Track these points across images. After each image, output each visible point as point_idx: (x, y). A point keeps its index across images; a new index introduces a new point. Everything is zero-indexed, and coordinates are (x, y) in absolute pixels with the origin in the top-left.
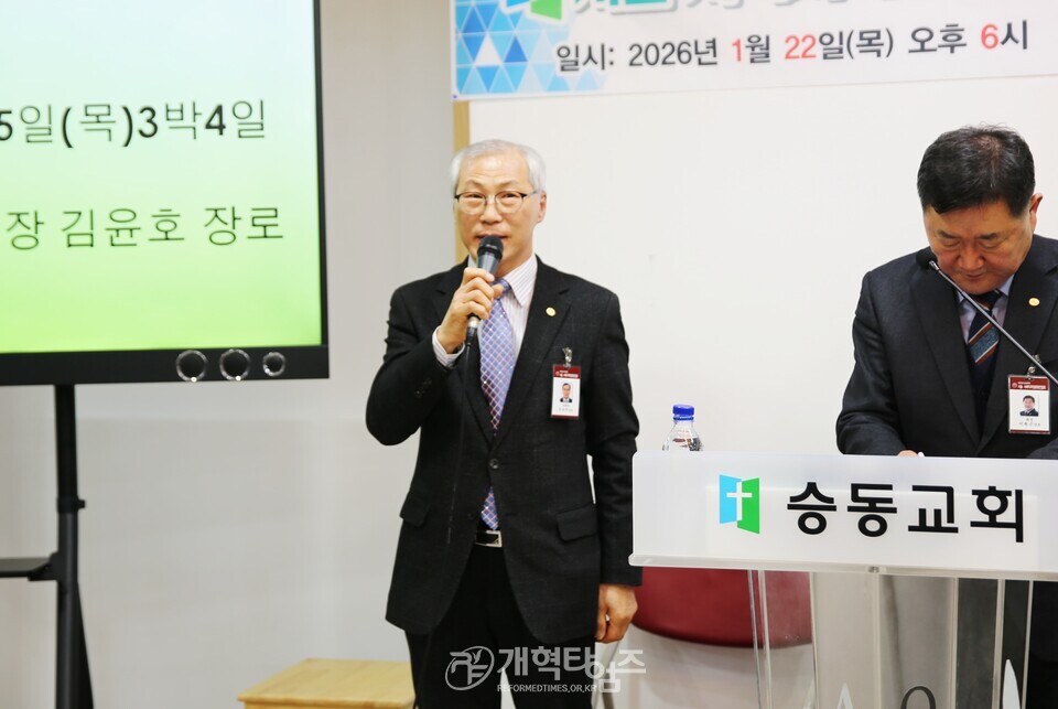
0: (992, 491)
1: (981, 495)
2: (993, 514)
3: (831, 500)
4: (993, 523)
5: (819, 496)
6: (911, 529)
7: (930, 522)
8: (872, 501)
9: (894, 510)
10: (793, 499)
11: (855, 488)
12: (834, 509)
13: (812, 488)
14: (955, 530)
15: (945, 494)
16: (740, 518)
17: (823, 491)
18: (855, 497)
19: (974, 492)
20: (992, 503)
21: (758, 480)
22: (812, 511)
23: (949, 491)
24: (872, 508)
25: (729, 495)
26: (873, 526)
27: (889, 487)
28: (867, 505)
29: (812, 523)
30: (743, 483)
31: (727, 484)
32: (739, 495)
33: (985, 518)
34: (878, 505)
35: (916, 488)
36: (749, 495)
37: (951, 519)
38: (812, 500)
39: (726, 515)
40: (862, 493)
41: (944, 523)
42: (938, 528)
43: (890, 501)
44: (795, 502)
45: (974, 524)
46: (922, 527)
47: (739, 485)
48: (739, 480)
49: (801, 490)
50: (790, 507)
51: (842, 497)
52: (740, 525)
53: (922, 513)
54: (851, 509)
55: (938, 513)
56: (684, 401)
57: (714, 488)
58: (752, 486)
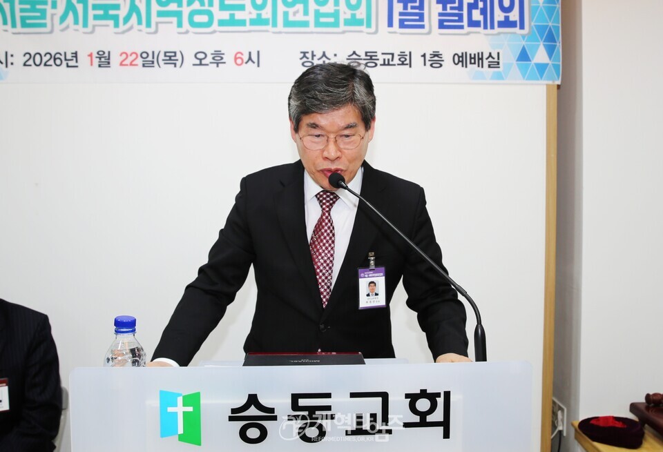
0: (423, 394)
1: (413, 398)
2: (424, 416)
3: (272, 410)
4: (423, 423)
5: (260, 407)
8: (312, 410)
9: (332, 417)
10: (233, 411)
11: (295, 398)
12: (275, 419)
13: (253, 400)
14: (389, 432)
15: (380, 399)
16: (181, 431)
17: (263, 401)
18: (295, 406)
19: (407, 396)
20: (423, 405)
21: (199, 394)
22: (253, 423)
23: (384, 396)
24: (312, 416)
25: (170, 409)
26: (312, 432)
27: (328, 396)
28: (306, 413)
29: (253, 433)
30: (184, 397)
31: (167, 399)
32: (180, 409)
33: (417, 419)
34: (318, 413)
35: (353, 395)
36: (190, 409)
37: (385, 422)
39: (167, 429)
40: (302, 402)
41: (380, 426)
43: (328, 408)
44: (236, 415)
45: (407, 425)
46: (359, 431)
47: (180, 400)
48: (179, 395)
49: (242, 401)
50: (231, 419)
51: (282, 405)
52: (182, 438)
55: (373, 417)
56: (126, 312)
57: (155, 402)
58: (192, 399)
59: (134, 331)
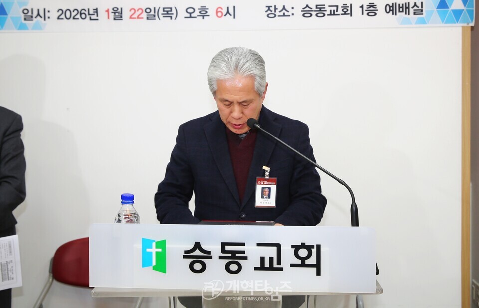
0: (303, 245)
1: (297, 248)
2: (304, 260)
3: (209, 252)
4: (303, 265)
5: (202, 250)
6: (256, 269)
7: (267, 265)
8: (233, 252)
9: (246, 258)
10: (186, 252)
11: (223, 245)
12: (210, 257)
13: (197, 245)
14: (281, 269)
15: (276, 248)
16: (154, 264)
17: (204, 246)
18: (223, 251)
19: (293, 246)
20: (303, 253)
21: (165, 240)
22: (197, 260)
24: (233, 257)
25: (148, 250)
26: (233, 267)
27: (243, 244)
28: (230, 255)
29: (197, 266)
30: (156, 242)
31: (146, 243)
32: (154, 250)
33: (299, 262)
34: (237, 255)
35: (259, 244)
36: (160, 250)
37: (279, 262)
38: (197, 252)
39: (146, 262)
40: (227, 248)
41: (275, 265)
42: (271, 268)
43: (244, 252)
44: (187, 254)
45: (292, 265)
46: (262, 267)
47: (154, 244)
48: (154, 241)
49: (191, 246)
50: (184, 257)
51: (216, 250)
52: (155, 268)
53: (263, 259)
54: (220, 257)
55: (271, 259)
56: (128, 191)
57: (139, 246)
58: (162, 244)
59: (133, 202)
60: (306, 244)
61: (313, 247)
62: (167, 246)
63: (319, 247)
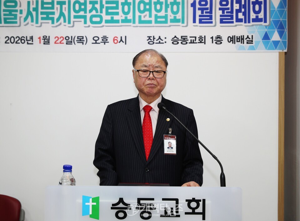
0: (194, 200)
1: (189, 202)
2: (194, 209)
4: (193, 213)
5: (124, 203)
6: (161, 216)
7: (169, 213)
9: (155, 209)
10: (113, 205)
11: (139, 200)
13: (121, 200)
14: (179, 216)
15: (175, 202)
16: (91, 213)
17: (126, 201)
18: (139, 204)
19: (187, 200)
20: (194, 205)
21: (99, 197)
22: (121, 210)
25: (87, 204)
27: (153, 199)
29: (121, 215)
30: (93, 199)
31: (85, 199)
32: (91, 204)
33: (191, 211)
35: (164, 199)
36: (95, 204)
37: (177, 211)
38: (121, 205)
39: (85, 212)
40: (142, 202)
42: (172, 215)
45: (186, 213)
47: (91, 200)
48: (91, 198)
49: (116, 201)
50: (112, 208)
52: (91, 216)
53: (166, 209)
54: (137, 208)
55: (172, 209)
56: (68, 163)
57: (80, 201)
58: (96, 200)
59: (71, 171)
60: (196, 199)
61: (200, 201)
62: (100, 201)
63: (204, 200)
